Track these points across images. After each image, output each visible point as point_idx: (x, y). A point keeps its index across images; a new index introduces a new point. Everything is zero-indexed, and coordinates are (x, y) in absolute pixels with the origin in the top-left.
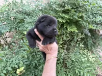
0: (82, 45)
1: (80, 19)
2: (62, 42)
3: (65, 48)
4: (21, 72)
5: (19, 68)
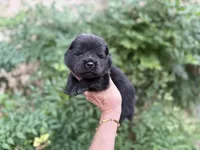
0: (169, 97)
1: (168, 44)
4: (42, 144)
5: (39, 135)
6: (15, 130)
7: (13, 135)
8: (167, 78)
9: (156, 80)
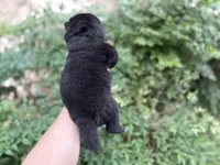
0: (193, 97)
2: (147, 92)
3: (154, 105)
6: (20, 136)
7: (18, 142)
8: (189, 76)
9: (177, 80)
